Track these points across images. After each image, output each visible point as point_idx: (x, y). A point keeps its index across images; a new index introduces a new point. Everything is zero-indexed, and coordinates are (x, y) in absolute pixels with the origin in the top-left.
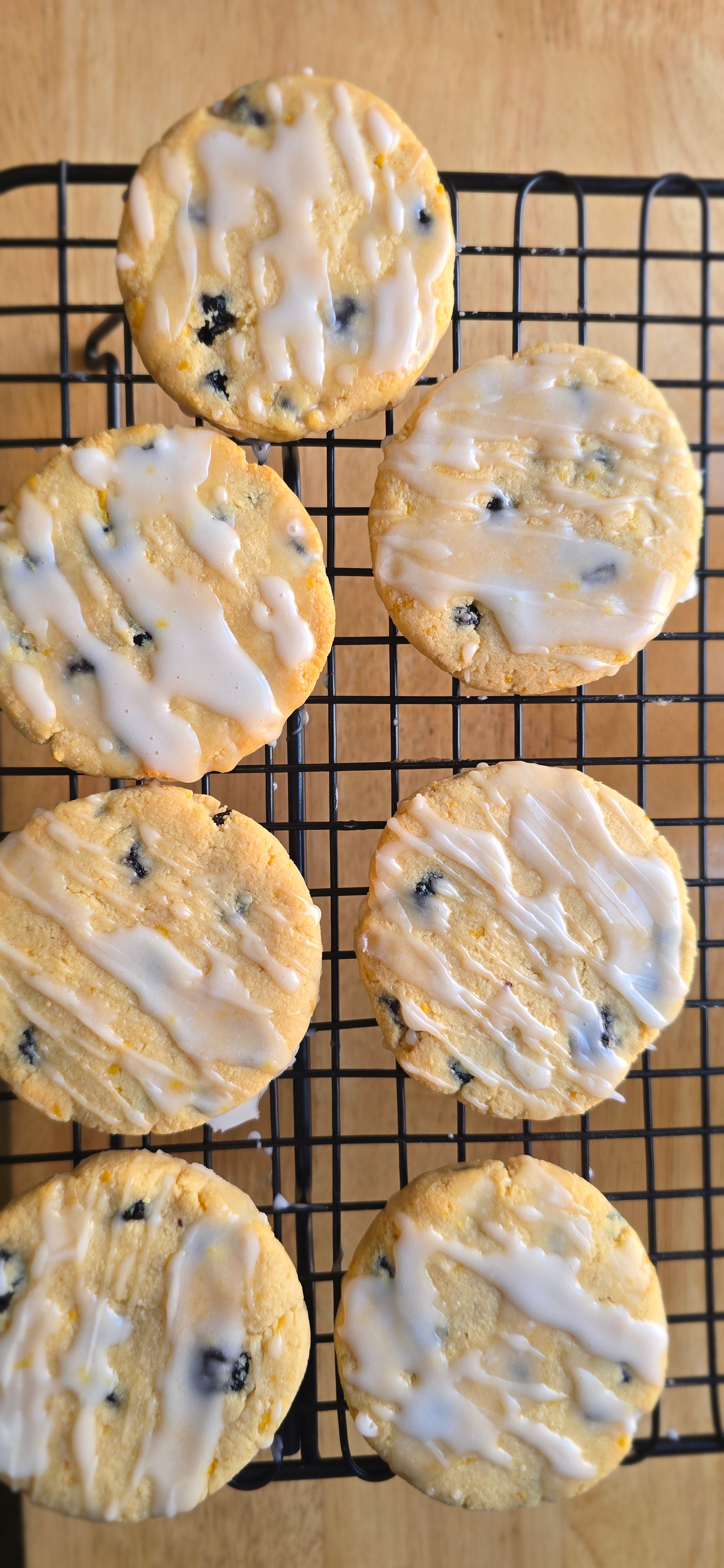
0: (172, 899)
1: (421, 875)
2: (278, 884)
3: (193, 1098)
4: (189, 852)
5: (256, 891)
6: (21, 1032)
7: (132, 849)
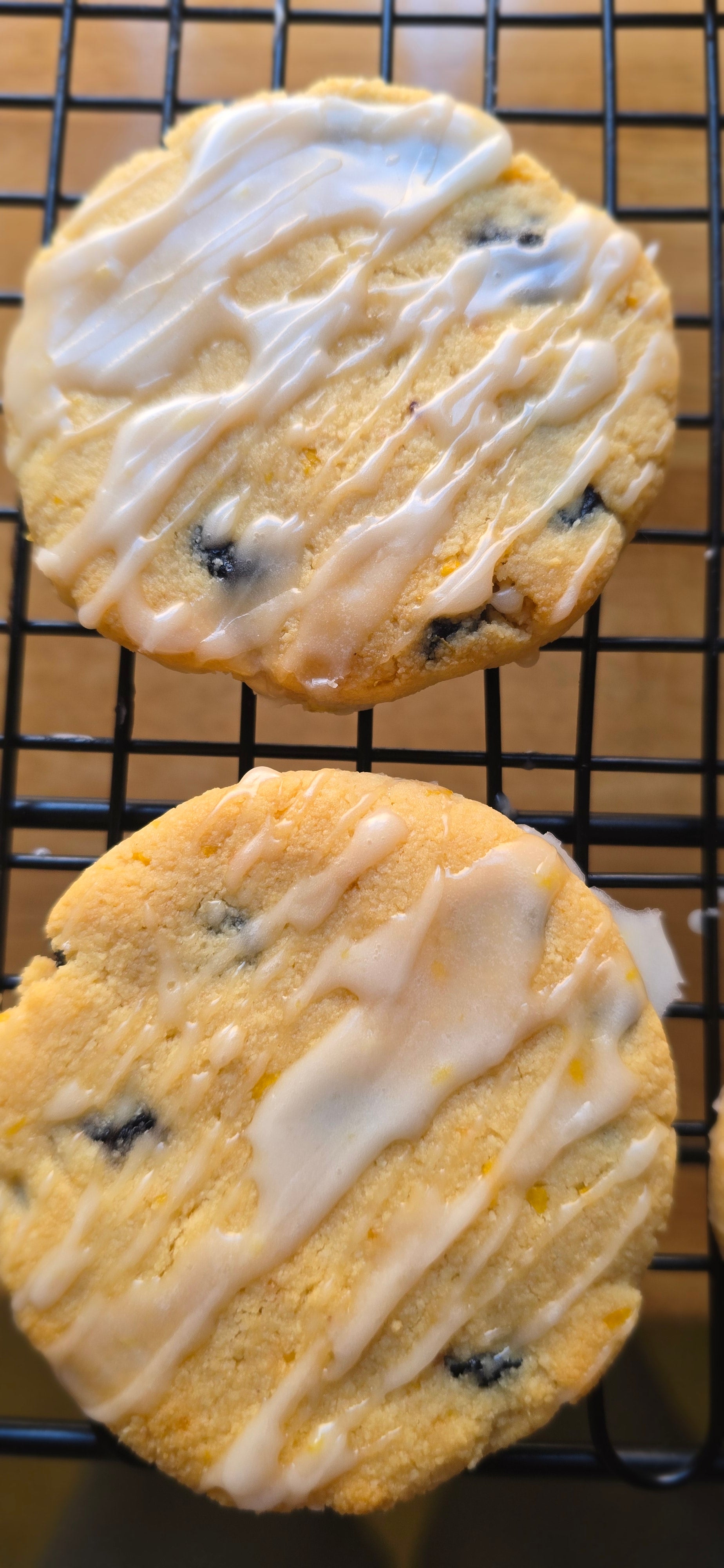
0: (199, 1062)
1: (195, 566)
2: (188, 846)
3: (604, 1040)
4: (109, 1022)
5: (200, 890)
6: (454, 1384)
7: (96, 1138)
